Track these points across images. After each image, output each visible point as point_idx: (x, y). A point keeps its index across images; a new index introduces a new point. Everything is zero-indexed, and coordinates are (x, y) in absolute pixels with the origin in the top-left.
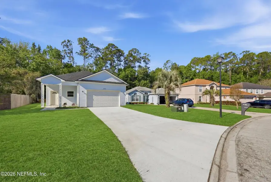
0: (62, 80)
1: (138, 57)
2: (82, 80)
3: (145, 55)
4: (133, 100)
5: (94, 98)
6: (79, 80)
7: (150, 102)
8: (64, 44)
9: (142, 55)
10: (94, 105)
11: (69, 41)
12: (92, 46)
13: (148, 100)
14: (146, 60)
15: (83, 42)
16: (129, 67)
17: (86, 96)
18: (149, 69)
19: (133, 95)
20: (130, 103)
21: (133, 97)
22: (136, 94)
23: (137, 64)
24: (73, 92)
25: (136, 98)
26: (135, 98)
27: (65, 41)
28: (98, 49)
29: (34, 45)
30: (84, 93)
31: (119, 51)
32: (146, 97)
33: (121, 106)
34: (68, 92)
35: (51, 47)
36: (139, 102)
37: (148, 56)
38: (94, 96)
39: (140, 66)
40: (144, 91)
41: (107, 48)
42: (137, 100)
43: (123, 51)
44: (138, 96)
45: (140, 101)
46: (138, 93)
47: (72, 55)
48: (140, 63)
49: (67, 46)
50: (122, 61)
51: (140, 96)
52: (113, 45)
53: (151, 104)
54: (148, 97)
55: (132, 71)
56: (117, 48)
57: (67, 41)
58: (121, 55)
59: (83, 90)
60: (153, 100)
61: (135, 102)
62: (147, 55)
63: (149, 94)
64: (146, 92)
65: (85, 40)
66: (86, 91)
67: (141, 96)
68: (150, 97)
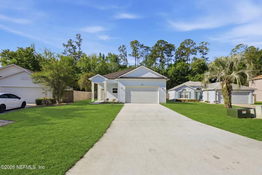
0: (106, 79)
1: (192, 48)
2: (121, 78)
3: (202, 44)
4: (181, 96)
5: (132, 94)
6: (119, 77)
7: (205, 99)
8: (120, 49)
9: (197, 45)
10: (131, 101)
11: (124, 46)
12: (142, 46)
13: (201, 97)
14: (202, 50)
15: (135, 44)
16: (180, 61)
17: (125, 92)
18: (208, 59)
19: (181, 91)
20: (177, 100)
21: (180, 94)
22: (186, 89)
23: (191, 56)
24: (117, 89)
25: (185, 94)
26: (183, 94)
27: (121, 47)
28: (148, 48)
29: (100, 54)
30: (123, 90)
31: (169, 46)
32: (199, 94)
33: (160, 103)
34: (113, 89)
35: (111, 54)
36: (188, 99)
37: (206, 44)
38: (132, 92)
39: (195, 59)
40: (195, 86)
41: (156, 45)
42: (186, 96)
43: (174, 45)
44: (188, 92)
45: (190, 97)
46: (188, 89)
47: (126, 58)
48: (196, 54)
49: (122, 50)
50: (173, 56)
51: (190, 93)
52: (162, 41)
53: (206, 102)
54: (201, 93)
55: (183, 65)
56: (167, 43)
57: (122, 47)
58: (171, 50)
59: (122, 87)
60: (208, 97)
61: (184, 99)
62: (204, 43)
63: (203, 89)
64: (198, 87)
65: (136, 42)
66: (124, 88)
67: (192, 93)
68: (204, 94)
